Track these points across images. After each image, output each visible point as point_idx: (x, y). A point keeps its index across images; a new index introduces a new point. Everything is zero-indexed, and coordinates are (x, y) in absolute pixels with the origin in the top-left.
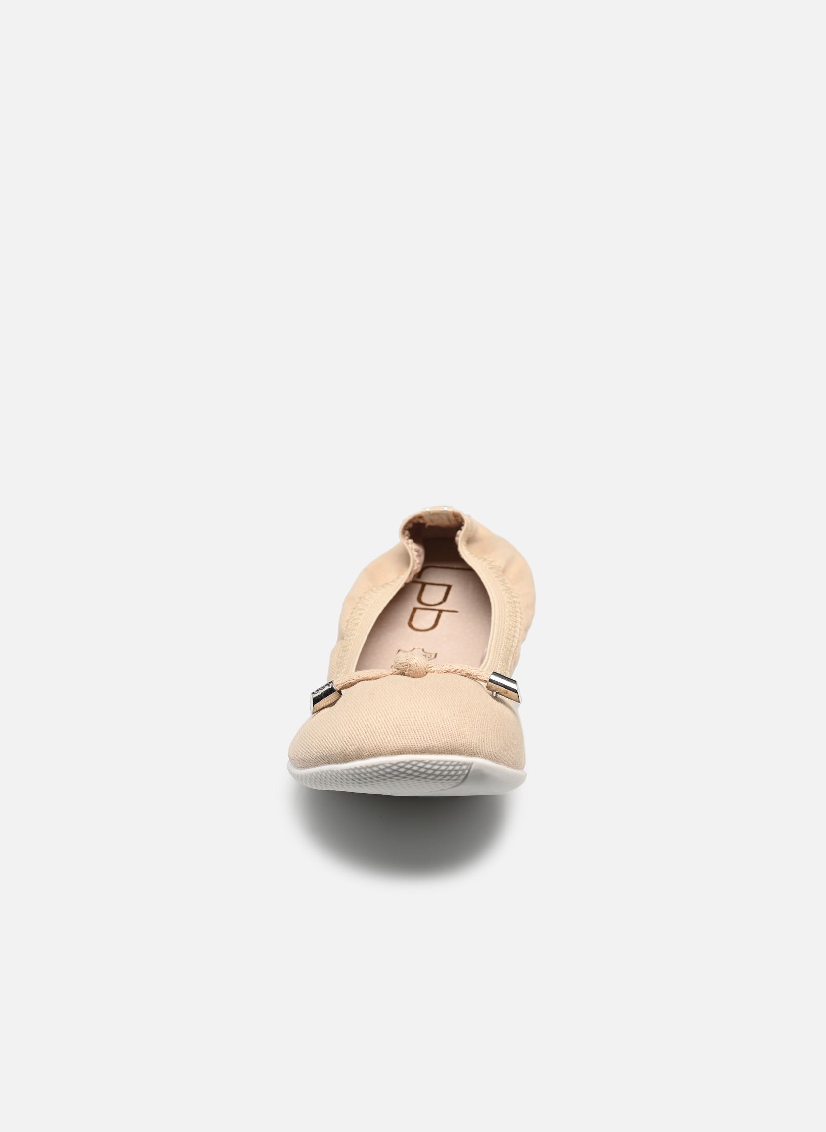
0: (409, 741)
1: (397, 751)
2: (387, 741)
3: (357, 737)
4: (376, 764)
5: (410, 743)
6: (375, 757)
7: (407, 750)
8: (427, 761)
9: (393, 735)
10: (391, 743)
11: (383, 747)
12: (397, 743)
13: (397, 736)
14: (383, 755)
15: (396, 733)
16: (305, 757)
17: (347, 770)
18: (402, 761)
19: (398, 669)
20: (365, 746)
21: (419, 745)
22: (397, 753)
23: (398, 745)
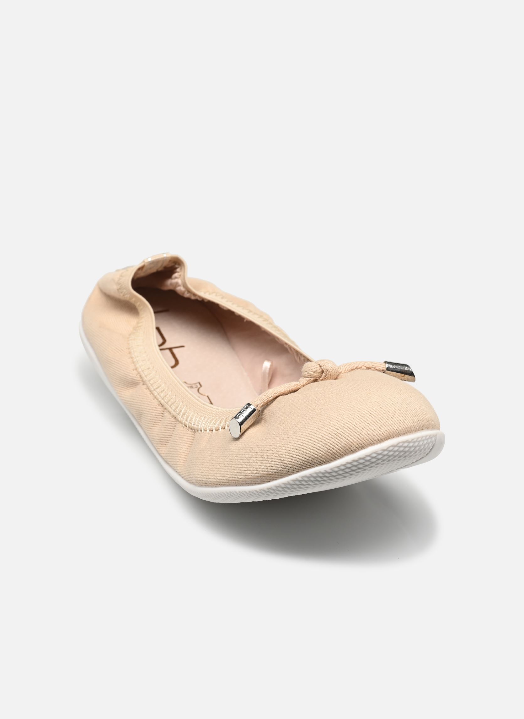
0: (390, 427)
1: (384, 438)
2: (372, 432)
3: (340, 436)
4: (368, 454)
5: (392, 428)
6: (364, 448)
7: (391, 435)
8: (410, 440)
9: (375, 425)
10: (377, 433)
11: (371, 438)
12: (382, 431)
13: (379, 425)
14: (372, 445)
15: (377, 423)
16: (263, 472)
17: (338, 467)
18: (390, 446)
19: (311, 377)
20: (352, 441)
21: (400, 428)
22: (383, 440)
23: (383, 432)
